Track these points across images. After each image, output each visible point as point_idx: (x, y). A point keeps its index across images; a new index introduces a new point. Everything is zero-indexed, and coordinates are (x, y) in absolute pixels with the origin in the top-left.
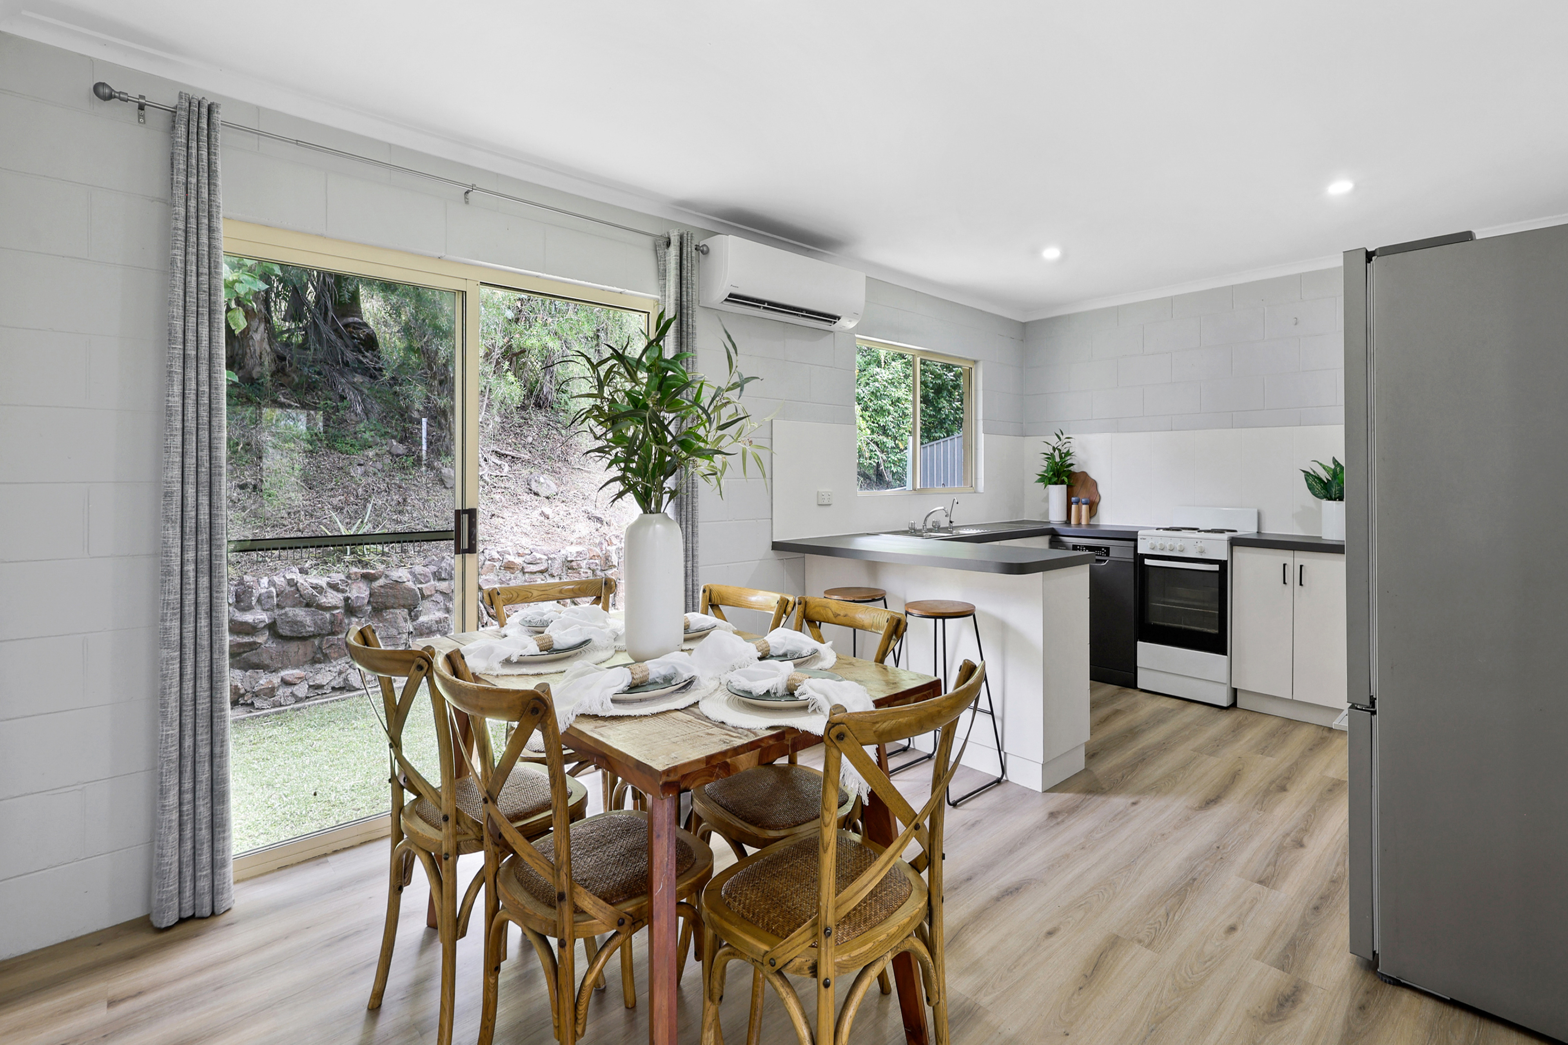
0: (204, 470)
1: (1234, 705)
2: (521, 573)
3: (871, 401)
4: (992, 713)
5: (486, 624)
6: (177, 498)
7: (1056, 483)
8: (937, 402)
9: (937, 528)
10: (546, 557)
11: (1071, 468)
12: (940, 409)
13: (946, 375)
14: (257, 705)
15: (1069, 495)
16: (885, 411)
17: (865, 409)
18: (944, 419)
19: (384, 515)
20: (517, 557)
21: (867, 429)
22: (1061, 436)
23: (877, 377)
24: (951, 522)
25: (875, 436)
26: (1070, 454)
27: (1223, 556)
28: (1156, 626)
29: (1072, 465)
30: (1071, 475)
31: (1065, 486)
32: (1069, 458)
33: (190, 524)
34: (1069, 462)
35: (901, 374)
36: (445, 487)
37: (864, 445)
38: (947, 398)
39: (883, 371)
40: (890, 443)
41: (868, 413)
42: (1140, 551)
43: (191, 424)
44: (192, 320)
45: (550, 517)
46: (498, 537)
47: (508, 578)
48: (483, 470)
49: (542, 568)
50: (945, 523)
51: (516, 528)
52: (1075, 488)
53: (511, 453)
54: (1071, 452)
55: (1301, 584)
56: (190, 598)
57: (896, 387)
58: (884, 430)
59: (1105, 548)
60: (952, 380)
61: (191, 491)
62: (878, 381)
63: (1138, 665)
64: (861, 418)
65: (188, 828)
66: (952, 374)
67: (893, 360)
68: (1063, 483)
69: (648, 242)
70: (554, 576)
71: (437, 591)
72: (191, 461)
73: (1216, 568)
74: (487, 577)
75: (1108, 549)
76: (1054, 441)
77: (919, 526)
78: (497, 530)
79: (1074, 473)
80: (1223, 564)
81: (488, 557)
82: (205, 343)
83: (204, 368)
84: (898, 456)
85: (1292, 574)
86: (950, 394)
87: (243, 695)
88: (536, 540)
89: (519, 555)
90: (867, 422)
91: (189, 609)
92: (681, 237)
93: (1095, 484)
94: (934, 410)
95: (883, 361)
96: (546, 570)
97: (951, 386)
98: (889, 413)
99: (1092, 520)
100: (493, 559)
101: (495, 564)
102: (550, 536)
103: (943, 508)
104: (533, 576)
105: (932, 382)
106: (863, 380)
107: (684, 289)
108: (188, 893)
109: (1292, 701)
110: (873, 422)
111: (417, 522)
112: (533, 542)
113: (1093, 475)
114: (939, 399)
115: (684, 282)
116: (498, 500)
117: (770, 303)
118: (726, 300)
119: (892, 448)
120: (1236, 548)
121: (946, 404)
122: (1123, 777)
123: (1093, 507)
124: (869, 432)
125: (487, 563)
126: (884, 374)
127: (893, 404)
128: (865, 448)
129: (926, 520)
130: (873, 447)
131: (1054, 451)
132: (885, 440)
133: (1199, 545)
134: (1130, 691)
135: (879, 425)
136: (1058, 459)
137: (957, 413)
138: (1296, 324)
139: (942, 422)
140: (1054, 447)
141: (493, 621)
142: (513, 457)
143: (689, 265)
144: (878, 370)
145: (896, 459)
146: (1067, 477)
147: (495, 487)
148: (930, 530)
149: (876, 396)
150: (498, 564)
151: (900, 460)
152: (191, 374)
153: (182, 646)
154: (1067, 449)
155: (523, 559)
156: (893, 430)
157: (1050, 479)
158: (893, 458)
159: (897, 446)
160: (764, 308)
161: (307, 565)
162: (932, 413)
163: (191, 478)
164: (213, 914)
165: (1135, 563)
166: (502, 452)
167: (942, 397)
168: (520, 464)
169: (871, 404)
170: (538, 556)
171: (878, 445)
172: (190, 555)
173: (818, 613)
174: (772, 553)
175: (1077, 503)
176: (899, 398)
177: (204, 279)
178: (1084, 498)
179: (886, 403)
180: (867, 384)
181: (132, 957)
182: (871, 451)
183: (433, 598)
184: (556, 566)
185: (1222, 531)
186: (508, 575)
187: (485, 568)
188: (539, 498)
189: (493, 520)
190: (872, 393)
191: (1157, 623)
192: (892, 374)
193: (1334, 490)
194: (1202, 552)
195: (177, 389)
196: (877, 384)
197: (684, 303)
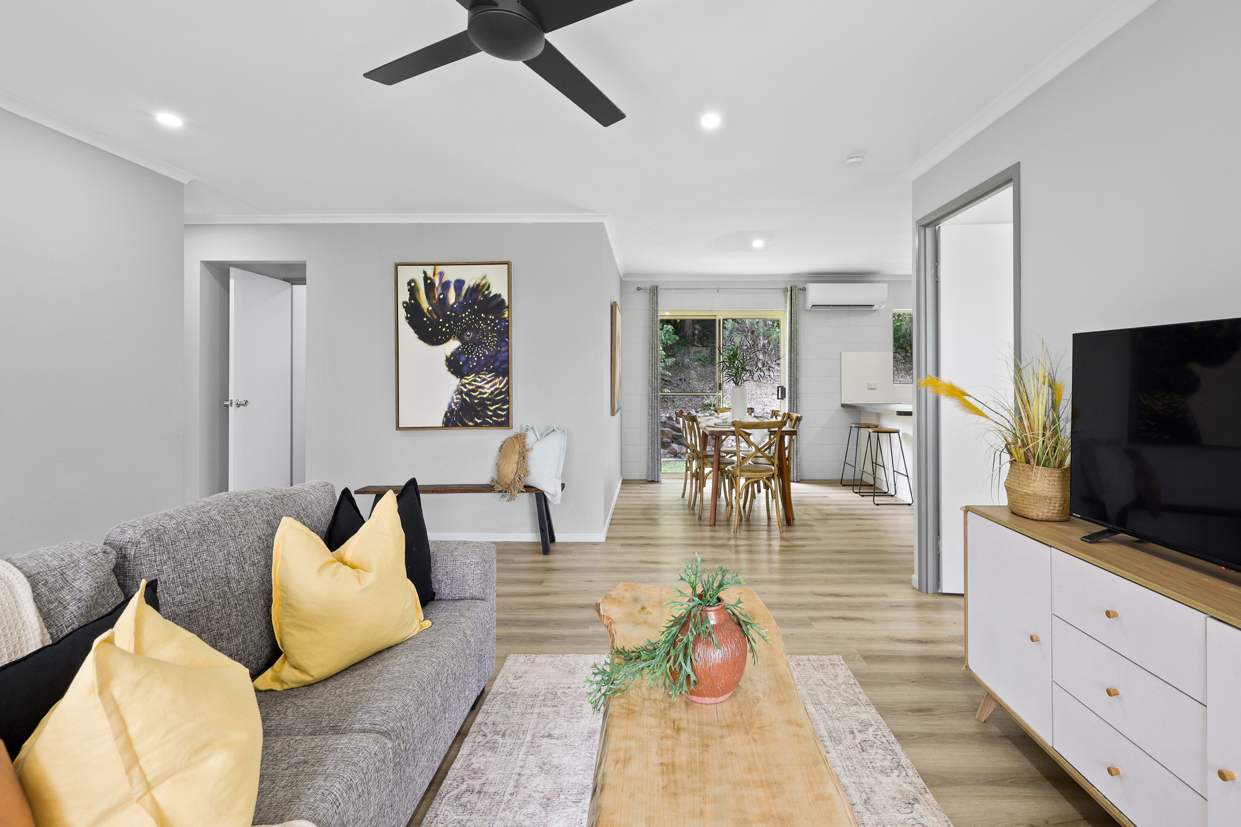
0: (656, 374)
4: (907, 476)
6: (651, 381)
14: (682, 458)
19: (728, 392)
33: (653, 387)
36: (754, 381)
43: (653, 364)
44: (654, 339)
56: (653, 405)
61: (653, 379)
65: (653, 459)
69: (781, 291)
72: (653, 372)
82: (656, 344)
83: (656, 350)
87: (678, 454)
91: (653, 407)
92: (791, 288)
107: (793, 307)
108: (653, 475)
115: (793, 304)
117: (833, 305)
118: (812, 307)
143: (795, 296)
152: (653, 352)
153: (652, 416)
161: (699, 410)
163: (653, 376)
164: (658, 482)
172: (653, 395)
174: (842, 408)
177: (656, 328)
181: (644, 483)
195: (651, 355)
197: (793, 312)
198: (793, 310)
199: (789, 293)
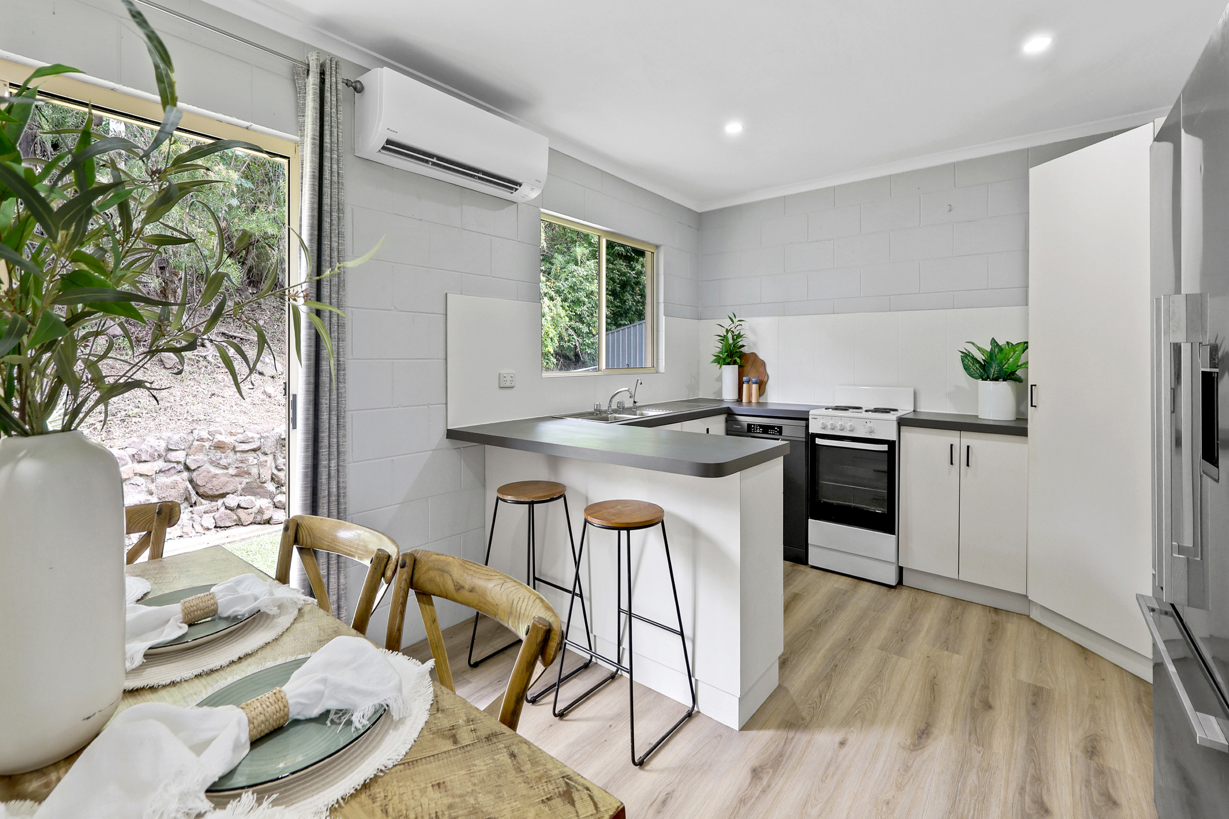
1: (900, 582)
2: (233, 452)
3: (570, 293)
4: (682, 634)
5: (195, 503)
7: (729, 364)
8: (623, 296)
9: (621, 409)
10: (259, 436)
11: (742, 349)
12: (625, 301)
13: (630, 273)
15: (741, 375)
16: (581, 302)
17: (565, 300)
18: (628, 309)
20: (229, 436)
21: (566, 317)
22: (734, 319)
23: (575, 273)
24: (635, 402)
25: (572, 323)
26: (741, 336)
27: (892, 436)
28: (825, 503)
29: (743, 346)
30: (742, 356)
31: (737, 366)
32: (740, 340)
34: (740, 344)
35: (594, 272)
36: (165, 368)
37: (564, 330)
38: (631, 292)
39: (579, 268)
40: (585, 329)
41: (567, 304)
42: (811, 431)
45: (272, 395)
46: (214, 416)
47: (218, 457)
48: (208, 351)
49: (255, 447)
50: (629, 404)
51: (235, 407)
52: (745, 368)
53: (239, 335)
54: (741, 334)
55: (968, 465)
57: (590, 282)
58: (580, 318)
59: (778, 427)
60: (634, 277)
62: (575, 277)
63: (809, 542)
64: (561, 308)
66: (634, 272)
67: (588, 260)
68: (735, 363)
69: (284, 67)
70: (267, 454)
71: (135, 474)
73: (885, 447)
74: (196, 457)
75: (780, 428)
76: (727, 323)
77: (604, 408)
78: (216, 409)
79: (745, 354)
80: (891, 444)
81: (196, 438)
84: (591, 340)
85: (960, 455)
86: (633, 289)
88: (255, 418)
89: (231, 434)
90: (566, 311)
92: (323, 67)
93: (763, 364)
94: (621, 302)
95: (579, 260)
96: (259, 449)
97: (633, 283)
98: (584, 304)
99: (761, 398)
100: (202, 439)
101: (204, 443)
102: (269, 414)
103: (627, 389)
104: (245, 455)
105: (619, 279)
106: (563, 276)
109: (958, 581)
110: (571, 312)
111: (127, 402)
112: (251, 421)
113: (762, 356)
114: (624, 293)
116: (220, 379)
117: (440, 158)
118: (384, 148)
119: (587, 333)
120: (903, 428)
121: (630, 297)
122: (821, 697)
123: (762, 385)
124: (567, 319)
125: (196, 443)
126: (581, 271)
127: (587, 296)
128: (565, 334)
129: (611, 401)
130: (571, 332)
131: (727, 333)
132: (581, 326)
133: (869, 425)
134: (802, 567)
135: (576, 314)
136: (731, 341)
137: (638, 306)
138: (950, 211)
139: (626, 312)
140: (727, 329)
141: (202, 500)
142: (241, 339)
143: (334, 99)
144: (576, 267)
145: (590, 342)
146: (738, 357)
147: (219, 367)
148: (615, 411)
149: (574, 290)
150: (207, 444)
151: (593, 343)
154: (739, 331)
155: (235, 438)
156: (588, 318)
157: (724, 359)
158: (587, 341)
159: (591, 332)
160: (434, 164)
162: (618, 304)
165: (807, 442)
166: (230, 333)
167: (627, 291)
168: (248, 346)
169: (569, 296)
170: (250, 434)
171: (575, 331)
173: (432, 580)
174: (447, 445)
175: (748, 382)
176: (592, 292)
178: (754, 377)
179: (582, 295)
180: (567, 279)
182: (570, 335)
183: (132, 481)
184: (269, 444)
185: (886, 411)
186: (219, 454)
187: (193, 449)
188: (263, 378)
189: (212, 399)
190: (571, 287)
191: (827, 501)
192: (587, 271)
193: (992, 371)
194: (871, 432)
196: (574, 279)
197: (327, 145)
198: (327, 139)
199: (312, 81)
